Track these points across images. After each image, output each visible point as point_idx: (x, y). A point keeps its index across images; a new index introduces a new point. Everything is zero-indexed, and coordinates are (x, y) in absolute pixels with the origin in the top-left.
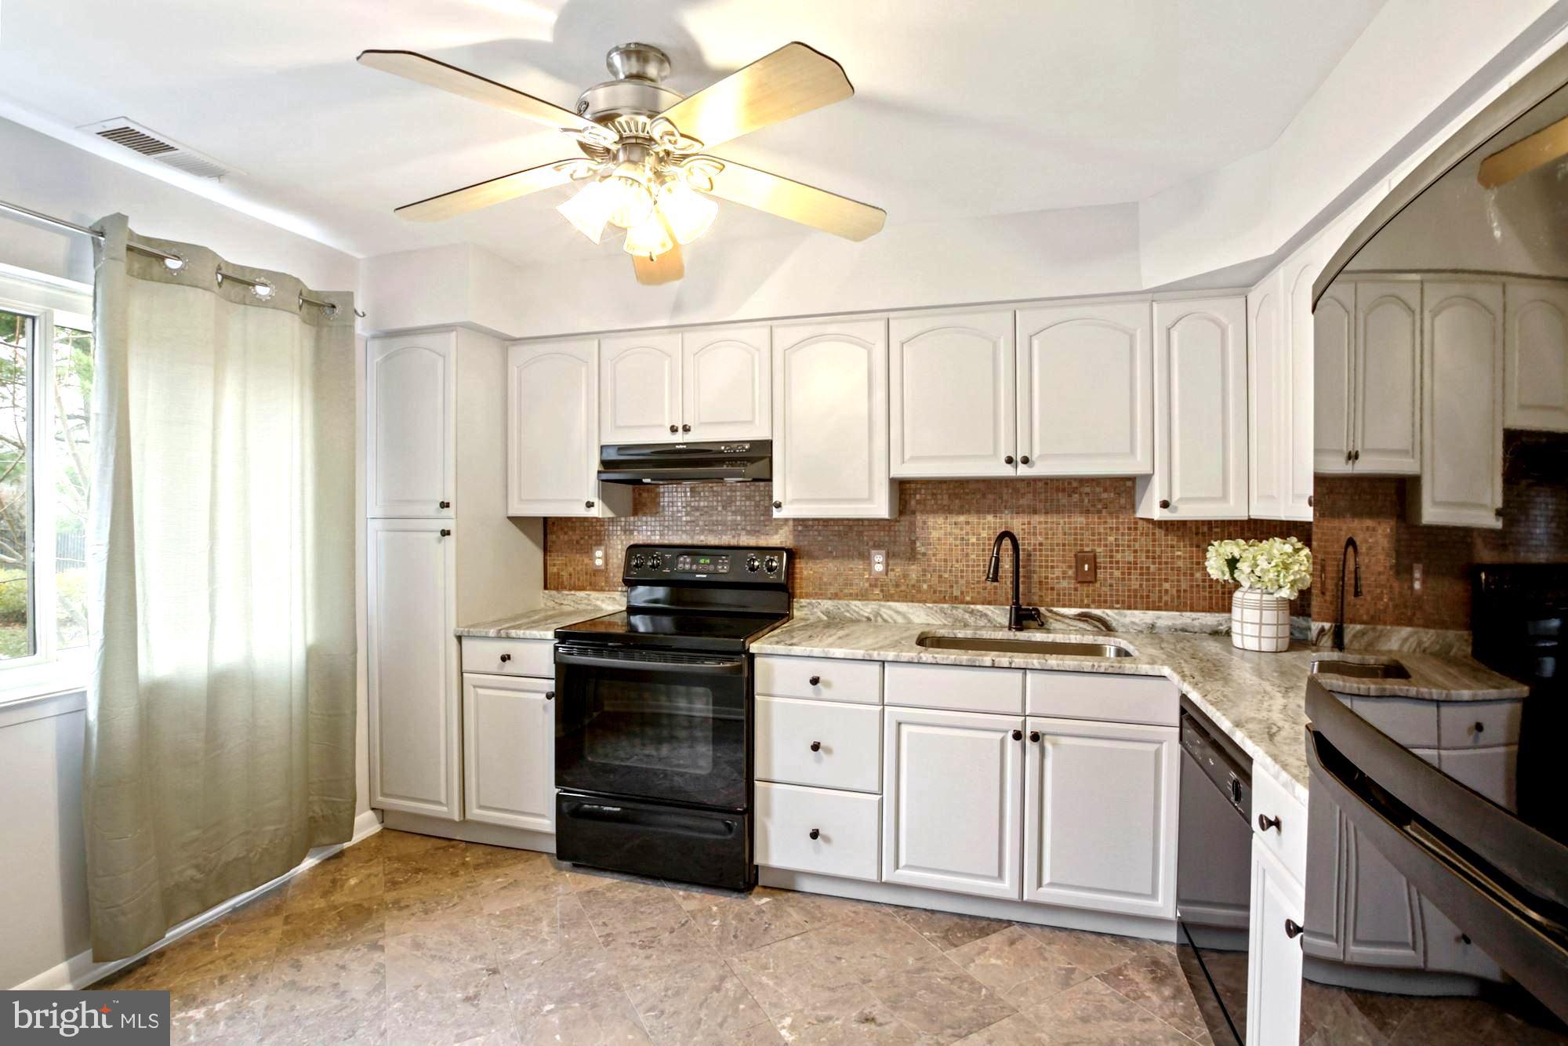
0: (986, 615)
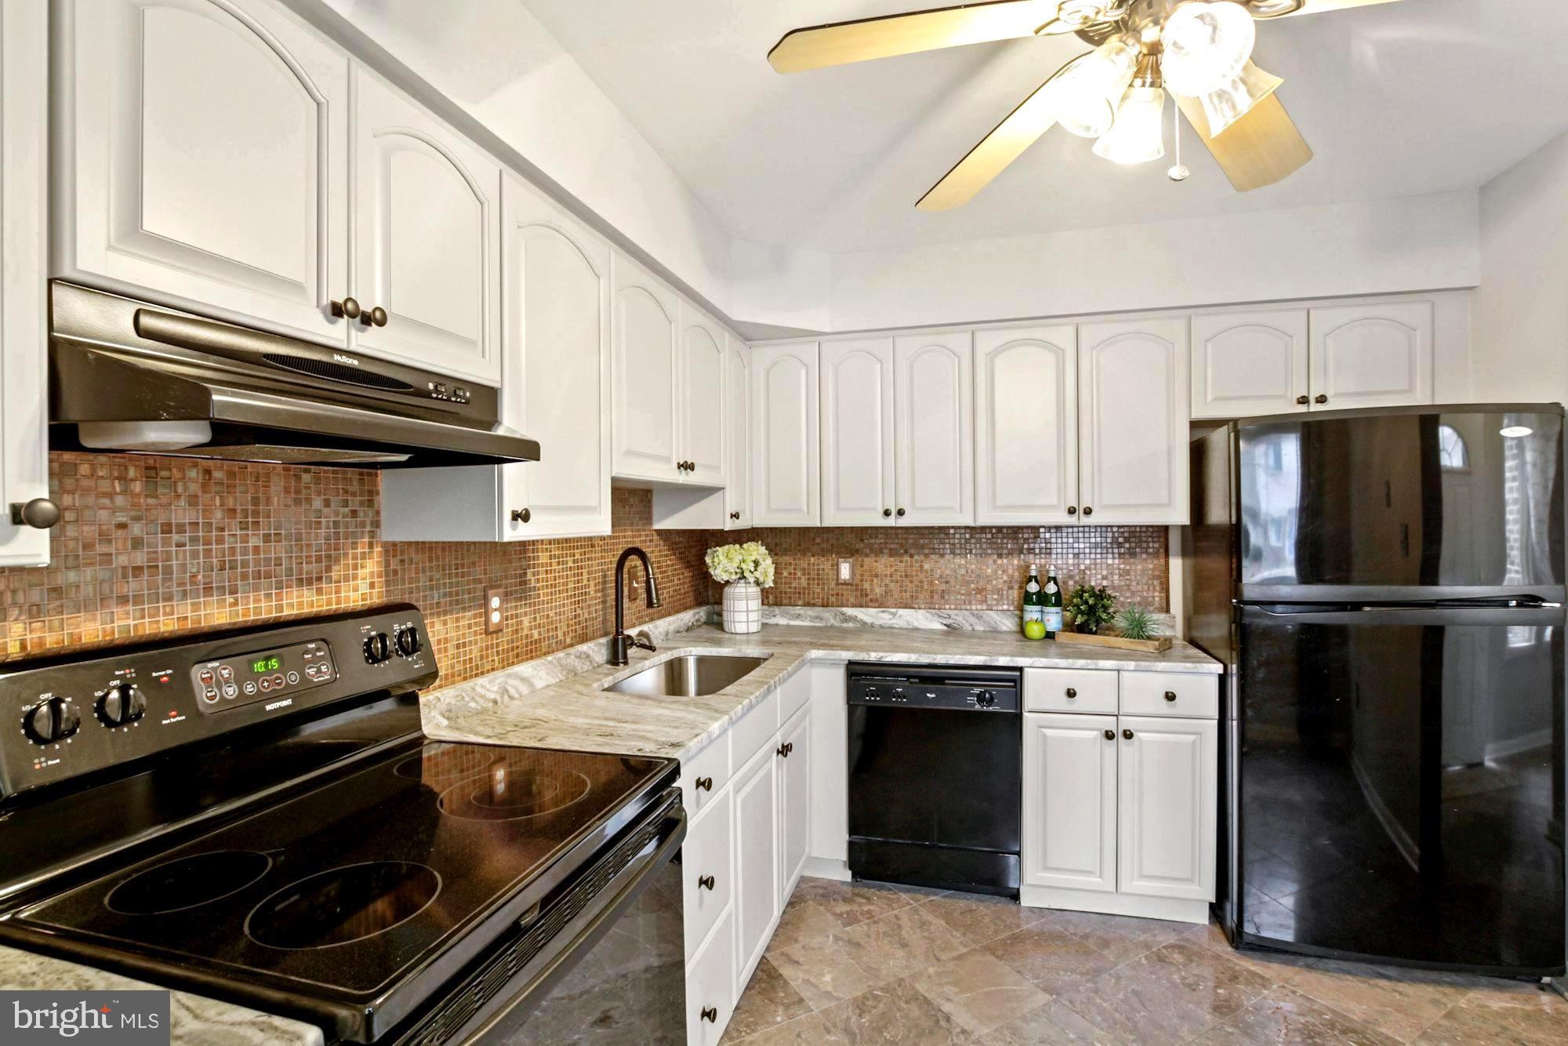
0: (588, 656)
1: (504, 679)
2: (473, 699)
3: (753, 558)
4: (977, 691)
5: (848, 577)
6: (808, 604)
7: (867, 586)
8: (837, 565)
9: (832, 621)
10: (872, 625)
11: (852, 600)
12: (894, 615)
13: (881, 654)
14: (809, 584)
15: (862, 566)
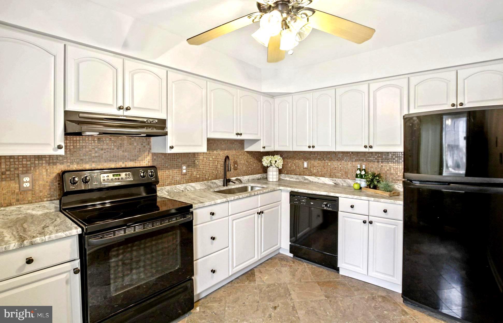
0: (216, 183)
1: (185, 186)
2: (176, 189)
3: (275, 160)
4: (325, 203)
5: (306, 167)
6: (296, 174)
7: (312, 169)
8: (303, 163)
9: (301, 180)
10: (313, 182)
11: (308, 173)
12: (319, 179)
13: (298, 189)
14: (296, 168)
15: (310, 163)
